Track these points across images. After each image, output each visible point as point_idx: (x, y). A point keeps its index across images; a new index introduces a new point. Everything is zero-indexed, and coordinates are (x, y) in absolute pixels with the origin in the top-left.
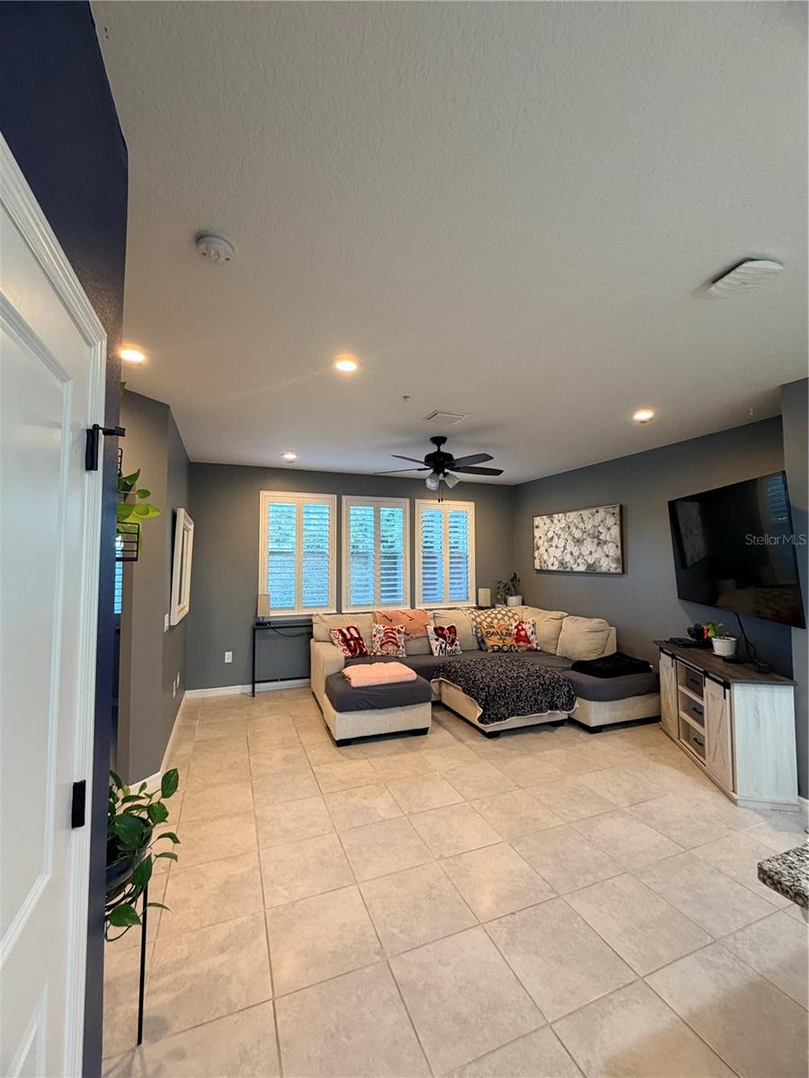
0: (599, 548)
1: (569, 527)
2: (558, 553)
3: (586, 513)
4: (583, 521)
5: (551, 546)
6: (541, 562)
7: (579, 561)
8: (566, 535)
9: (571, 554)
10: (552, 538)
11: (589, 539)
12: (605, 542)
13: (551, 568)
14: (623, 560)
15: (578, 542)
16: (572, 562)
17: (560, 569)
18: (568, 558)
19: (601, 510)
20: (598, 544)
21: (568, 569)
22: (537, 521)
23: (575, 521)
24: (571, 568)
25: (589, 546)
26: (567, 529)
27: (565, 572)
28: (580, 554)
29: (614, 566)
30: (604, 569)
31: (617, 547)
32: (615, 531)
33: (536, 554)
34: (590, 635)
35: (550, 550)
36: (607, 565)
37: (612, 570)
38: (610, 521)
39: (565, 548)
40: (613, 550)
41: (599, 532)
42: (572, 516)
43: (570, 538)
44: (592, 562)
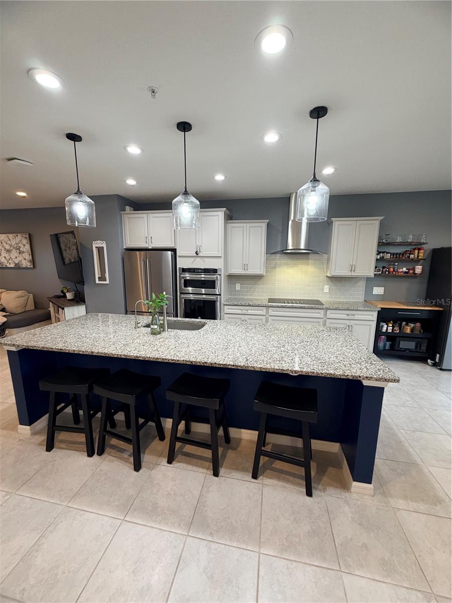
0: (20, 255)
3: (11, 236)
4: (10, 240)
7: (10, 261)
9: (5, 257)
11: (14, 250)
12: (23, 252)
14: (33, 261)
15: (8, 251)
16: (6, 262)
18: (3, 260)
19: (19, 237)
20: (20, 253)
21: (4, 266)
23: (5, 239)
24: (6, 265)
25: (14, 254)
27: (2, 268)
28: (10, 257)
29: (29, 264)
30: (24, 266)
31: (30, 255)
32: (28, 247)
34: (17, 299)
36: (26, 263)
37: (28, 266)
38: (25, 241)
39: (0, 254)
40: (28, 257)
41: (19, 246)
42: (3, 236)
43: (3, 249)
44: (17, 262)
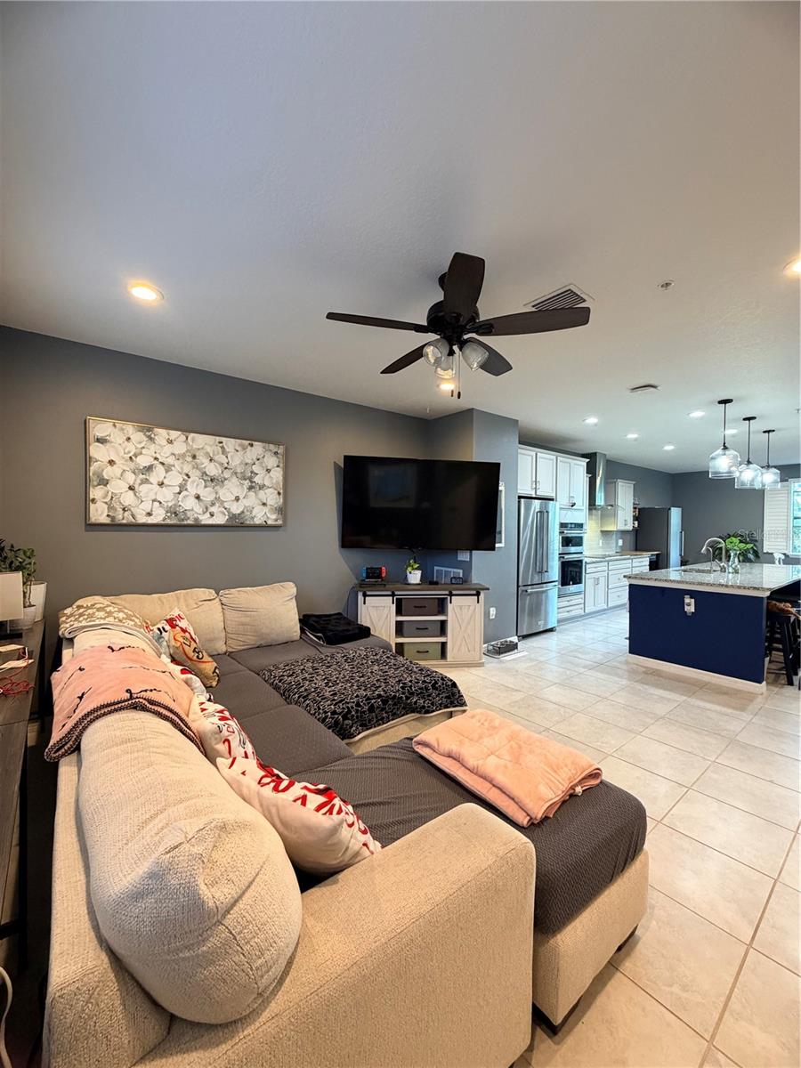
0: (252, 494)
1: (194, 457)
2: (167, 496)
3: (230, 444)
4: (224, 451)
5: (146, 481)
6: (110, 508)
7: (212, 509)
8: (187, 469)
9: (198, 497)
10: (149, 468)
11: (234, 479)
12: (262, 487)
13: (142, 519)
14: (282, 511)
16: (198, 510)
17: (168, 522)
18: (189, 504)
19: (258, 447)
20: (250, 488)
21: (190, 522)
22: (100, 428)
23: (209, 449)
24: (196, 519)
26: (190, 459)
27: (178, 526)
28: (218, 499)
29: (274, 517)
30: (257, 521)
31: (279, 493)
32: (277, 475)
33: (96, 493)
35: (143, 489)
36: (260, 515)
37: (270, 522)
38: (271, 461)
39: (182, 488)
40: (273, 498)
41: (252, 472)
42: (202, 441)
43: (195, 475)
44: (238, 512)
